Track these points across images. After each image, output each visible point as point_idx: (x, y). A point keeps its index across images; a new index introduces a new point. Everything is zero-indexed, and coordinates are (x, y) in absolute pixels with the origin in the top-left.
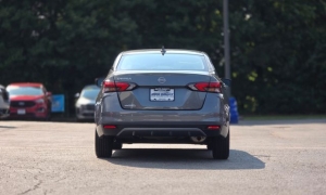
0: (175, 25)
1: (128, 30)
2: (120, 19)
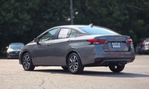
0: (47, 17)
1: (27, 19)
2: (23, 14)
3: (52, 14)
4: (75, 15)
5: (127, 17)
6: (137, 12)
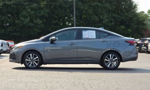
0: (54, 22)
1: (39, 23)
2: (36, 20)
6: (120, 20)
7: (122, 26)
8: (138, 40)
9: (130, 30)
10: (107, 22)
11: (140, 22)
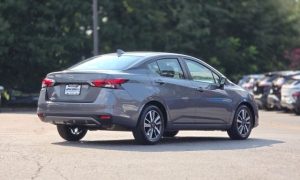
3: (54, 20)
4: (101, 24)
5: (207, 31)
6: (226, 20)
7: (232, 39)
8: (262, 76)
9: (253, 49)
10: (191, 28)
11: (282, 25)
